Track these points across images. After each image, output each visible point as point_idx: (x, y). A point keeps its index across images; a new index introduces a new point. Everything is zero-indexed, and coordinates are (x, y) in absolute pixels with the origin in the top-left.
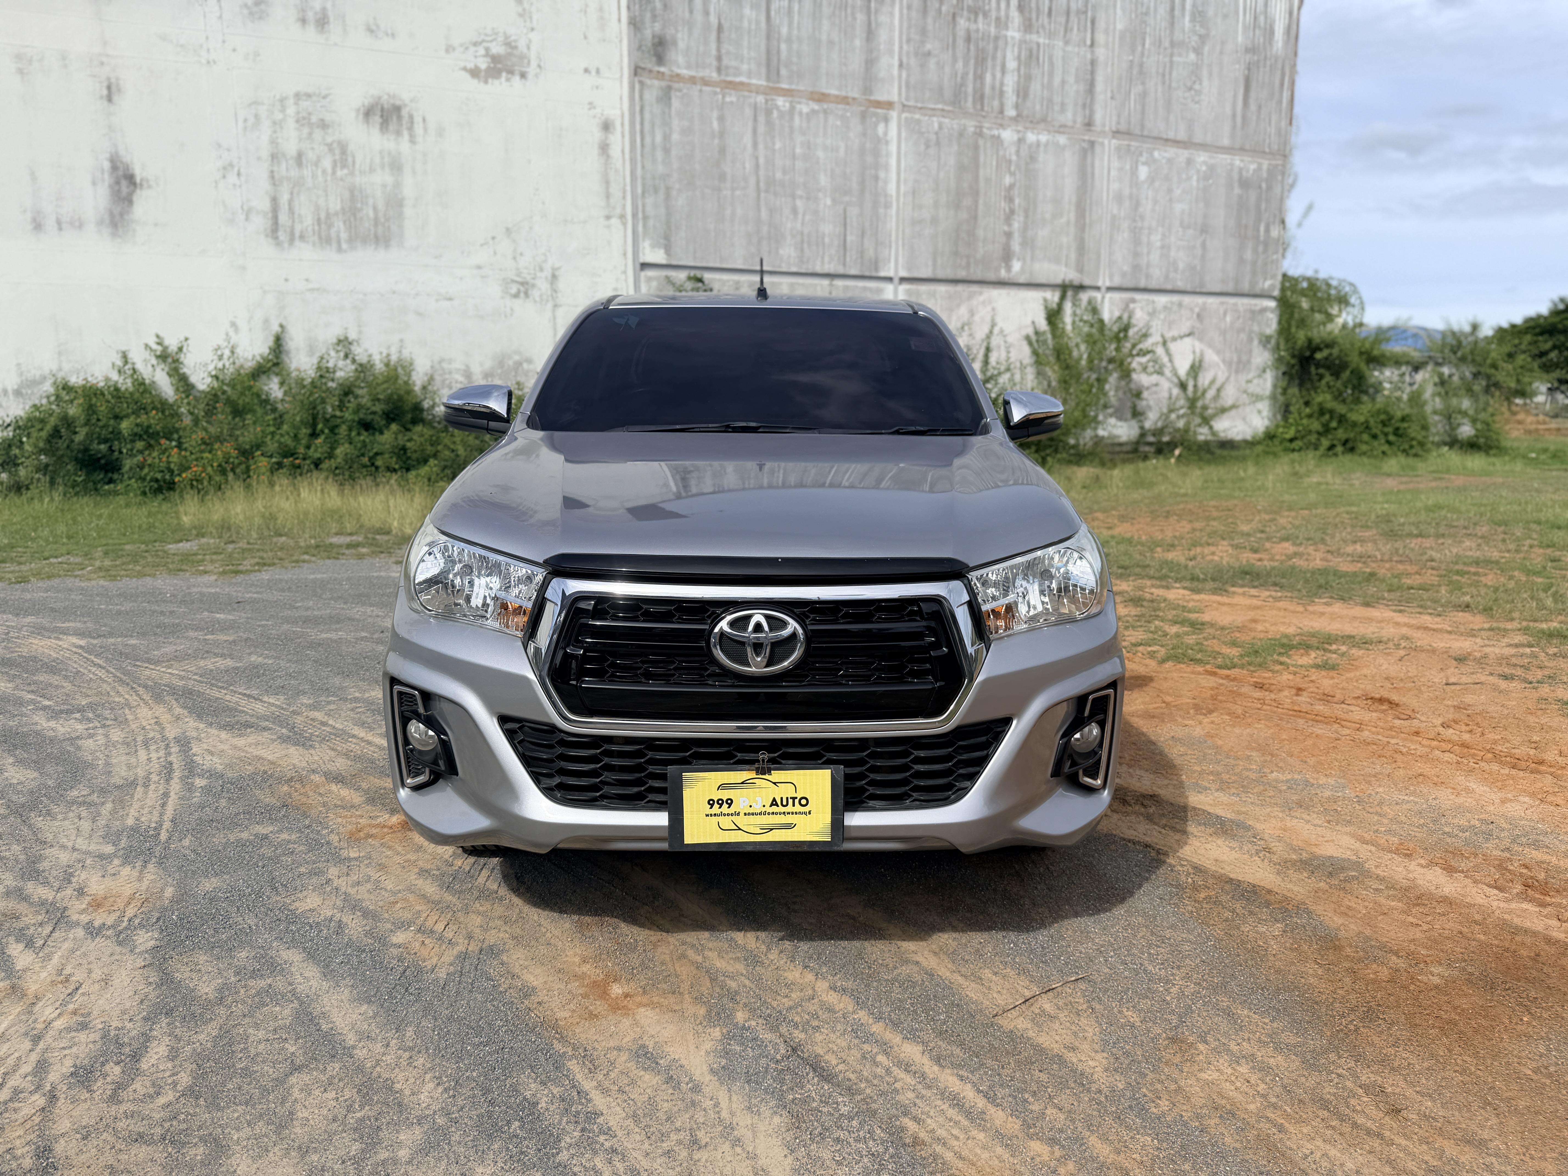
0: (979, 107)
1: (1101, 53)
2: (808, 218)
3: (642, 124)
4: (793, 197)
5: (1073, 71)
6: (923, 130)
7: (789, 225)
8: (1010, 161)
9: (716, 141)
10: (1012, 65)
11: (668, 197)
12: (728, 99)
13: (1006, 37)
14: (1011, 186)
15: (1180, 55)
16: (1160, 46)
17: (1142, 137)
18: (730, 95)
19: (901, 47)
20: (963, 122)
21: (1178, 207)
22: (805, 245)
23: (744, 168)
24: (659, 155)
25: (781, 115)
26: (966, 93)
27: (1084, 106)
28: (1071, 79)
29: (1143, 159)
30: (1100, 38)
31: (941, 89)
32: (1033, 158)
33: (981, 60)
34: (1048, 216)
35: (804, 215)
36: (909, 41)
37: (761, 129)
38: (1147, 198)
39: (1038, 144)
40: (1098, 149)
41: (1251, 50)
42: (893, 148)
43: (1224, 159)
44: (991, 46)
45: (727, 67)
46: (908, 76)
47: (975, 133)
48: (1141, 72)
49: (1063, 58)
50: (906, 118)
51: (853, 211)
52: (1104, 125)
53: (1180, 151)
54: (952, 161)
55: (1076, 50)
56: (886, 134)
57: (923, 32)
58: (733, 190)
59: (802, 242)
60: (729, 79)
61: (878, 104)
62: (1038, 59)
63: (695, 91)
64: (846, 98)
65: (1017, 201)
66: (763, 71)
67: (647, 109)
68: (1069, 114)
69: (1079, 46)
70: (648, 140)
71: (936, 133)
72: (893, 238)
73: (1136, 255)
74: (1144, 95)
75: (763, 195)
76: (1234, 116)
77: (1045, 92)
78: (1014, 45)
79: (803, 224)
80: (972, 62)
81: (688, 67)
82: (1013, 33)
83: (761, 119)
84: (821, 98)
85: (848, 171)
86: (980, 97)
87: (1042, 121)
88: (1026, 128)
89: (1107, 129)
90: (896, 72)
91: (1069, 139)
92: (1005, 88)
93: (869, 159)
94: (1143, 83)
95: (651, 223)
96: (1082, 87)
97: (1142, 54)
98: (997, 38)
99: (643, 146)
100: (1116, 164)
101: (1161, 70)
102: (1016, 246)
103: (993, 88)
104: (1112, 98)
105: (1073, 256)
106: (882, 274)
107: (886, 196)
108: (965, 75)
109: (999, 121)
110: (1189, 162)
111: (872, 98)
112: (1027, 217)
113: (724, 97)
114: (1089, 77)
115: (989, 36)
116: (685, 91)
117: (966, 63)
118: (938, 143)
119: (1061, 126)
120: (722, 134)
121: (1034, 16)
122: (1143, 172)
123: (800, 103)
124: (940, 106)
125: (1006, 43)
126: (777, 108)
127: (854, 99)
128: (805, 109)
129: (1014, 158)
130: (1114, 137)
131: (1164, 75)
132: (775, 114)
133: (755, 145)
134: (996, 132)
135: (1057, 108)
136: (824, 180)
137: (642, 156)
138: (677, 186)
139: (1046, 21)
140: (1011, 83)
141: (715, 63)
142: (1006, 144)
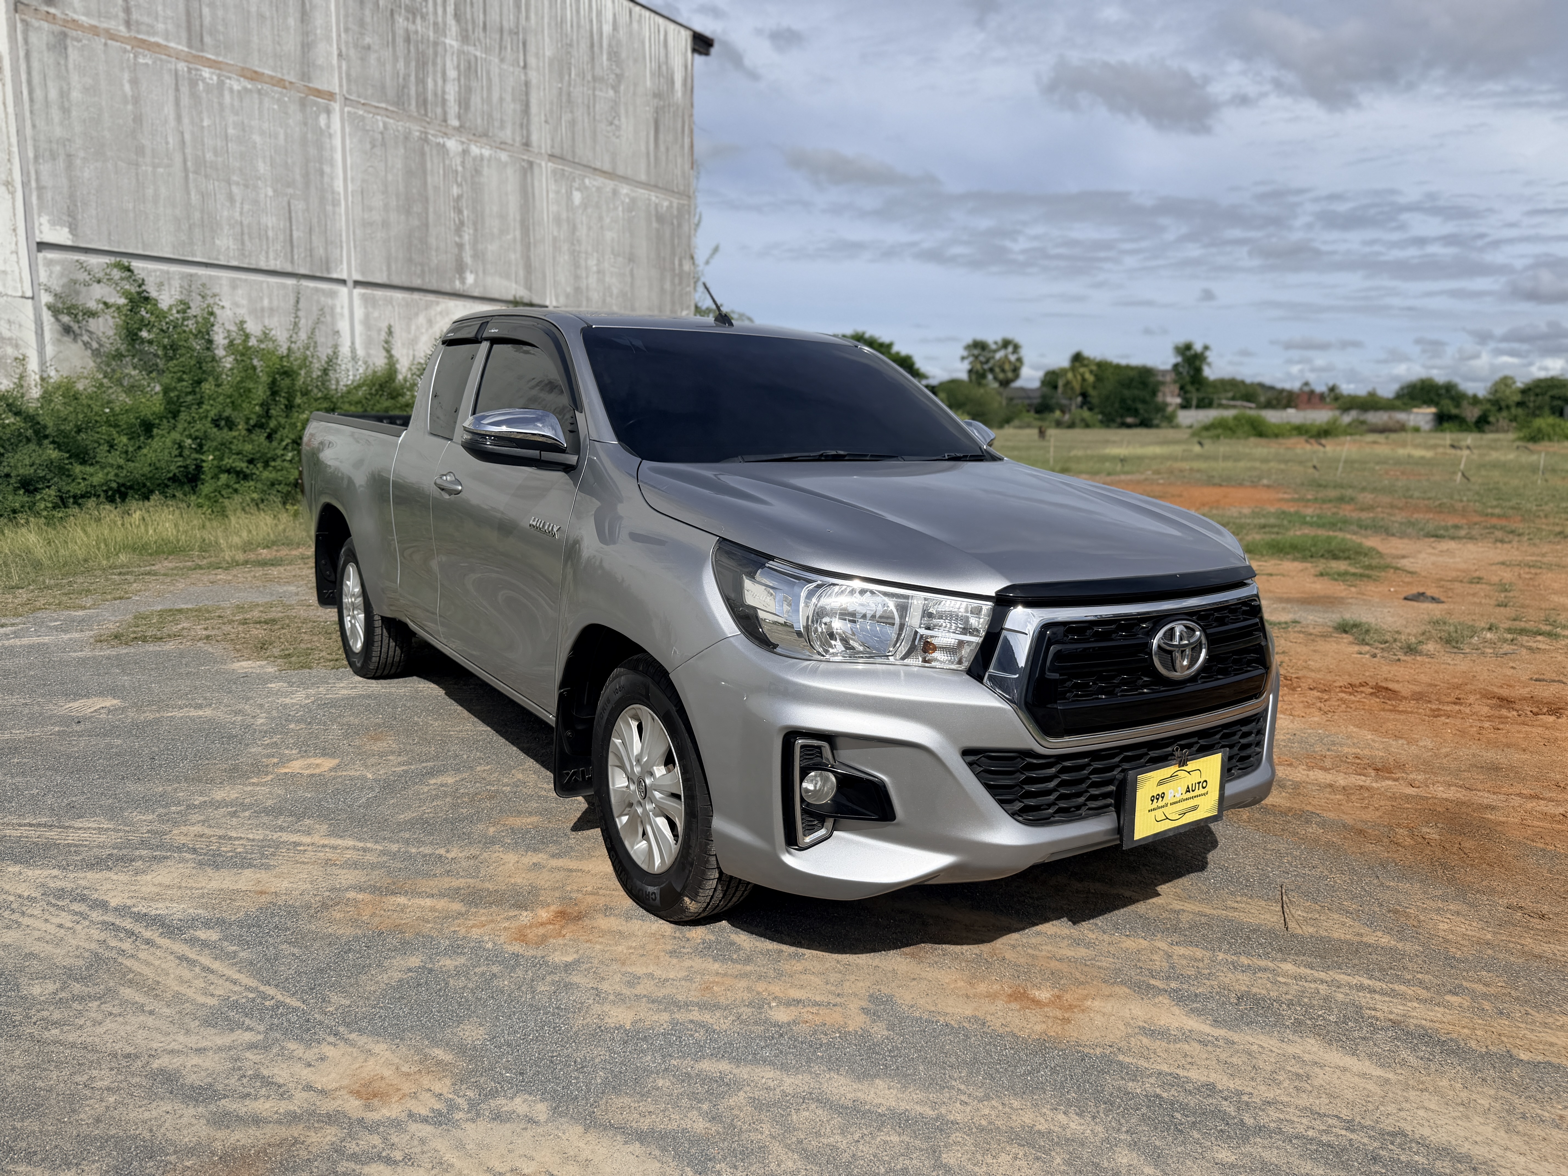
0: (423, 112)
1: (533, 76)
2: (246, 207)
3: (29, 73)
4: (229, 183)
5: (510, 90)
6: (368, 128)
7: (225, 213)
8: (456, 171)
9: (130, 107)
10: (452, 74)
11: (70, 166)
12: (141, 60)
13: (445, 44)
14: (459, 197)
15: (601, 90)
16: (584, 78)
17: (574, 164)
18: (145, 56)
19: (339, 36)
20: (407, 125)
21: (609, 235)
22: (246, 238)
23: (167, 143)
24: (56, 114)
25: (208, 88)
26: (409, 95)
27: (521, 125)
28: (508, 97)
29: (576, 185)
30: (532, 61)
31: (383, 87)
32: (477, 172)
33: (422, 64)
34: (496, 231)
35: (242, 203)
36: (347, 30)
37: (185, 100)
38: (582, 223)
39: (482, 158)
40: (536, 170)
41: (657, 95)
42: (337, 142)
43: (641, 192)
44: (431, 51)
45: (138, 23)
46: (349, 68)
47: (420, 138)
48: (569, 101)
49: (500, 75)
50: (349, 112)
51: (299, 206)
52: (540, 147)
53: (607, 181)
54: (399, 164)
55: (511, 69)
56: (328, 126)
57: (362, 23)
58: (155, 166)
59: (242, 234)
60: (140, 36)
61: (319, 93)
62: (476, 72)
63: (98, 43)
64: (282, 80)
65: (465, 213)
66: (184, 35)
67: (35, 56)
68: (509, 132)
69: (513, 65)
70: (38, 94)
71: (382, 133)
72: (344, 238)
73: (577, 277)
74: (573, 123)
75: (191, 175)
76: (648, 154)
77: (485, 107)
78: (453, 54)
79: (241, 213)
80: (413, 64)
81: (87, 14)
82: (451, 41)
83: (185, 89)
84: (254, 76)
85: (290, 161)
86: (423, 102)
87: (484, 135)
88: (470, 141)
89: (543, 151)
90: (335, 61)
91: (510, 156)
92: (447, 97)
93: (312, 151)
94: (572, 112)
95: (49, 195)
96: (518, 107)
97: (569, 84)
98: (436, 44)
99: (31, 100)
100: (553, 187)
101: (586, 102)
102: (468, 259)
103: (435, 94)
104: (546, 122)
105: (521, 273)
106: (335, 276)
107: (333, 192)
108: (407, 77)
109: (443, 129)
110: (615, 192)
111: (311, 85)
112: (476, 230)
113: (135, 57)
114: (524, 98)
115: (428, 40)
116: (85, 42)
117: (407, 64)
118: (384, 144)
119: (501, 143)
120: (136, 100)
121: (470, 28)
122: (577, 197)
123: (230, 78)
124: (383, 105)
125: (446, 51)
126: (204, 80)
127: (291, 83)
128: (236, 87)
129: (460, 169)
130: (549, 160)
131: (589, 107)
132: (201, 86)
133: (179, 118)
134: (441, 140)
135: (497, 124)
136: (262, 168)
137: (31, 112)
138: (82, 154)
139: (482, 35)
140: (452, 92)
141: (122, 15)
142: (451, 155)
